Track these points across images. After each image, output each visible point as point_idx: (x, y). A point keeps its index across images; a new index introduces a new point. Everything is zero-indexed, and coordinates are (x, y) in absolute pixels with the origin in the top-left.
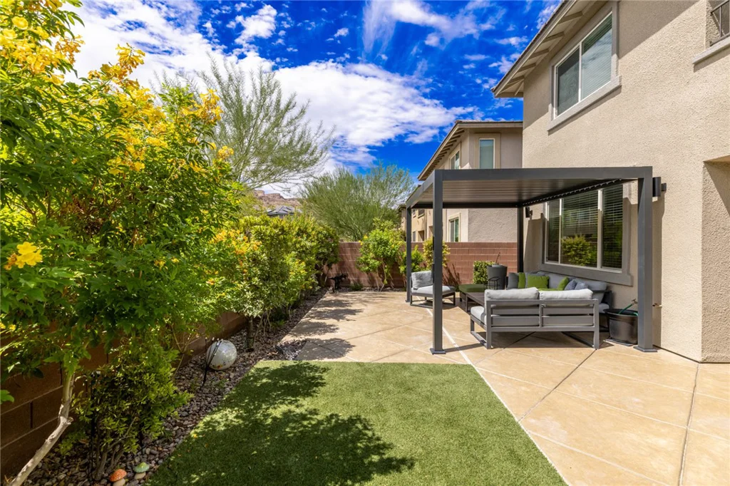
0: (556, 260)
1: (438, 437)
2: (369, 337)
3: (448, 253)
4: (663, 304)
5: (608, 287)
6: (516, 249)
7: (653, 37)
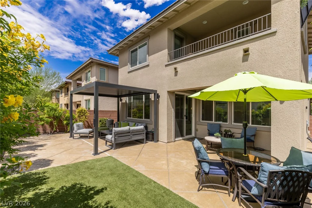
0: (130, 117)
1: (110, 179)
2: (59, 155)
3: (88, 115)
4: (159, 129)
5: (146, 125)
6: (117, 113)
7: (156, 54)
